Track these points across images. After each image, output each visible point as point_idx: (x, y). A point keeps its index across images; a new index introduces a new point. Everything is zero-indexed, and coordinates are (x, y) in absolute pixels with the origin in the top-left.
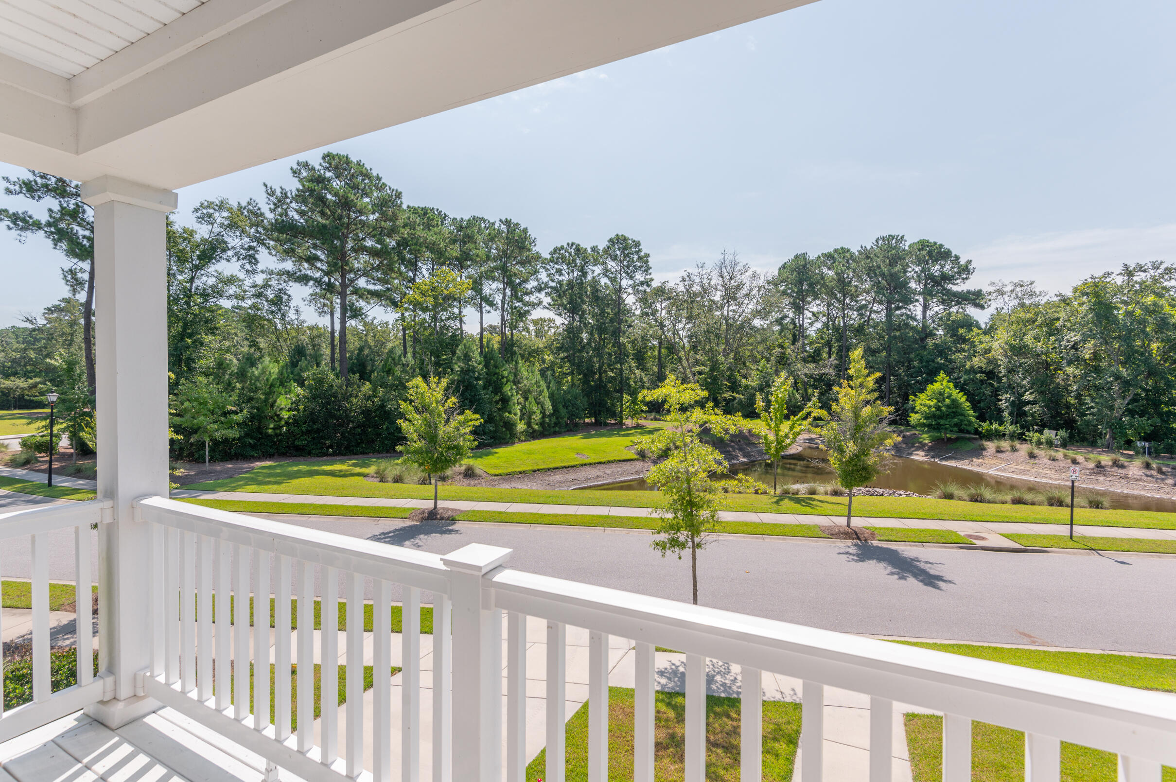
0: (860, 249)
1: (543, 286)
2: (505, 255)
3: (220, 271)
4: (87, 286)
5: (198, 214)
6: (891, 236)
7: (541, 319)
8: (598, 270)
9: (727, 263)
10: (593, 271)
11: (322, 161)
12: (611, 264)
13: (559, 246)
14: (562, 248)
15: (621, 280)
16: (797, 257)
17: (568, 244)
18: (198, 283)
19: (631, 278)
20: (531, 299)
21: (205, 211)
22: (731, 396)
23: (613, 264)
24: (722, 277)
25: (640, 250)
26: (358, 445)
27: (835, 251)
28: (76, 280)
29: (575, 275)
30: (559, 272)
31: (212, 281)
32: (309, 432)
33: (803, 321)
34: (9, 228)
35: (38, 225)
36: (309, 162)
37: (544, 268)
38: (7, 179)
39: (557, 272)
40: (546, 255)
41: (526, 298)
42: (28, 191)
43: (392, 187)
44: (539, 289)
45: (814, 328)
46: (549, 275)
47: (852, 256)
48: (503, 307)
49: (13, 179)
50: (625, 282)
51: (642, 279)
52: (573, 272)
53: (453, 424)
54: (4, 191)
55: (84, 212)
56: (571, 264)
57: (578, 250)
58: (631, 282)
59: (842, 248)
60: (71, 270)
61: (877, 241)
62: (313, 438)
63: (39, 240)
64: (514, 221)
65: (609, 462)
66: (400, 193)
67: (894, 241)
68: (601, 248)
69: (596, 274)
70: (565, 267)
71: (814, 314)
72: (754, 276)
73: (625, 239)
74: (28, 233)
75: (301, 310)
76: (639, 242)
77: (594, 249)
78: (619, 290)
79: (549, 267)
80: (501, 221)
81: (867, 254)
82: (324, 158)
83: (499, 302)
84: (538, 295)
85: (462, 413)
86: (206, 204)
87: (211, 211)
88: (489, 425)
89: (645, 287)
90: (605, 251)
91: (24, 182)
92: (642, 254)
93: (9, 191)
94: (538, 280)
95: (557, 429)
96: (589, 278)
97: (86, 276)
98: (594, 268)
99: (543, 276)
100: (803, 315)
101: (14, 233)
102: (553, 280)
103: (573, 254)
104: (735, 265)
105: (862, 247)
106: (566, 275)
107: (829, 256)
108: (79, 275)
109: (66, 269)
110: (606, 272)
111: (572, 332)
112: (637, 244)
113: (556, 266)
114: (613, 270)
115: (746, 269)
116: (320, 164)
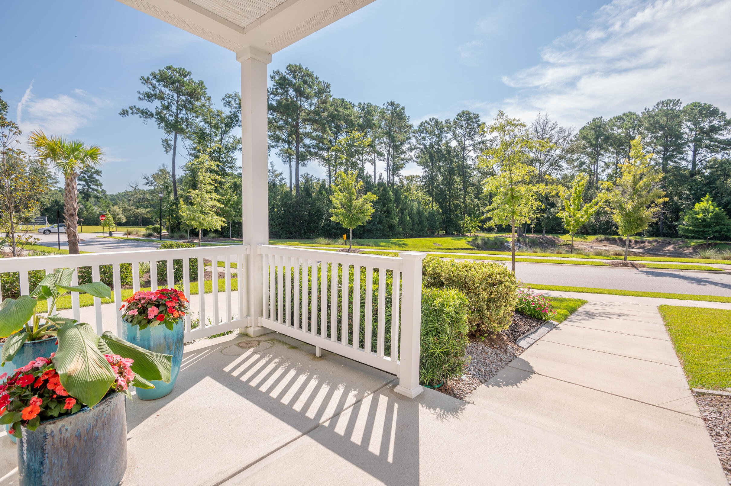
0: (644, 111)
1: (413, 147)
2: (390, 125)
3: (235, 135)
4: (173, 148)
5: (224, 101)
6: (669, 100)
7: (411, 176)
8: (450, 136)
9: (541, 121)
10: (446, 137)
11: (286, 70)
12: (459, 132)
13: (424, 121)
14: (426, 122)
15: (465, 140)
16: (594, 120)
17: (430, 119)
18: (224, 141)
19: (472, 139)
20: (406, 157)
21: (227, 100)
22: (541, 216)
23: (460, 131)
24: (537, 133)
25: (479, 121)
26: (305, 233)
27: (624, 114)
28: (168, 144)
29: (434, 140)
30: (424, 138)
31: (231, 141)
32: (280, 224)
33: (597, 169)
34: (141, 117)
35: (152, 115)
36: (280, 70)
37: (414, 136)
38: (139, 92)
39: (422, 138)
40: (416, 127)
41: (402, 156)
42: (148, 97)
43: (325, 81)
44: (411, 149)
45: (605, 173)
46: (417, 141)
47: (637, 118)
48: (388, 158)
49: (142, 92)
50: (468, 142)
51: (480, 140)
52: (433, 138)
53: (361, 200)
54: (138, 99)
55: (171, 107)
56: (432, 133)
57: (437, 122)
58: (471, 142)
59: (630, 112)
60: (166, 140)
61: (658, 104)
62: (282, 228)
63: (153, 122)
64: (396, 102)
65: (455, 249)
66: (329, 85)
67: (671, 104)
68: (452, 120)
69: (448, 139)
70: (428, 136)
71: (606, 164)
72: (561, 130)
73: (468, 113)
74: (148, 119)
75: (274, 164)
76: (478, 115)
77: (447, 121)
78: (464, 149)
79: (417, 135)
80: (388, 103)
81: (648, 114)
82: (287, 68)
83: (386, 155)
84: (410, 153)
85: (366, 194)
86: (228, 95)
87: (230, 99)
88: (380, 225)
89: (481, 145)
90: (455, 122)
91: (146, 94)
92: (480, 123)
93: (140, 99)
94: (410, 143)
95: (421, 234)
96: (444, 141)
97: (172, 143)
98: (447, 135)
99: (413, 141)
100: (597, 164)
101: (142, 119)
102: (420, 144)
103: (433, 125)
104: (547, 122)
105: (646, 109)
106: (429, 140)
107: (620, 118)
108: (169, 142)
109: (164, 139)
110: (455, 137)
111: (431, 178)
112: (477, 116)
113: (422, 135)
114: (460, 135)
115: (555, 124)
116: (285, 72)
